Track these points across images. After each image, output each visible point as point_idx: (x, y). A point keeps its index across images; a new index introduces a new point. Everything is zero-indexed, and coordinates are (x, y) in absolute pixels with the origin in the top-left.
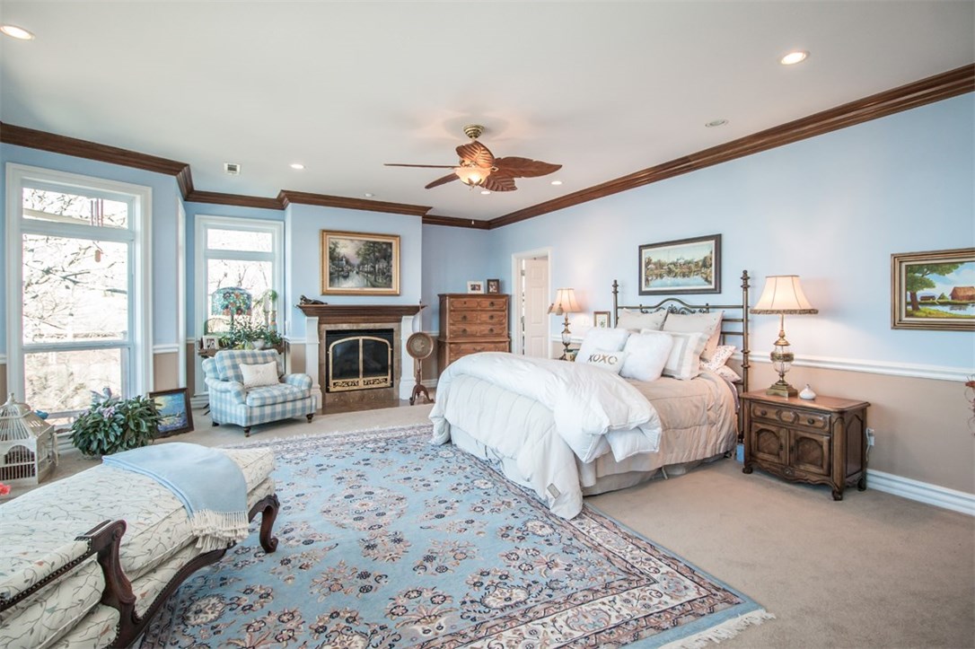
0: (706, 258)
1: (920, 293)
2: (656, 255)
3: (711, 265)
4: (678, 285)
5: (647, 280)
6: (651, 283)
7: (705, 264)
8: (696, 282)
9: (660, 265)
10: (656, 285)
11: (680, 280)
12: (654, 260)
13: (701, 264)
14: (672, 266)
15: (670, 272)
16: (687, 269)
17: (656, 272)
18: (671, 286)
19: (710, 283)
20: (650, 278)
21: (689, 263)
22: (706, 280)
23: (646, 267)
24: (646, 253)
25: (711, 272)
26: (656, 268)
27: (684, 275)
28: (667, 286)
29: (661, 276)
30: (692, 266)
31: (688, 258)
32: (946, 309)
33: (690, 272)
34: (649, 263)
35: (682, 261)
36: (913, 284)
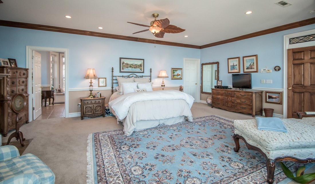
0: (141, 64)
1: (174, 74)
2: (126, 61)
3: (142, 66)
4: (133, 70)
5: (123, 68)
6: (124, 69)
7: (141, 66)
8: (138, 70)
9: (127, 64)
10: (126, 70)
11: (133, 69)
12: (125, 62)
13: (139, 65)
14: (131, 65)
15: (130, 67)
16: (136, 66)
17: (126, 66)
18: (131, 70)
19: (142, 70)
20: (124, 68)
21: (136, 65)
22: (141, 69)
23: (122, 64)
24: (122, 60)
25: (142, 68)
26: (126, 65)
27: (135, 68)
28: (129, 70)
29: (128, 67)
30: (137, 66)
31: (136, 64)
32: (176, 76)
33: (137, 67)
34: (123, 63)
35: (134, 64)
36: (174, 73)
